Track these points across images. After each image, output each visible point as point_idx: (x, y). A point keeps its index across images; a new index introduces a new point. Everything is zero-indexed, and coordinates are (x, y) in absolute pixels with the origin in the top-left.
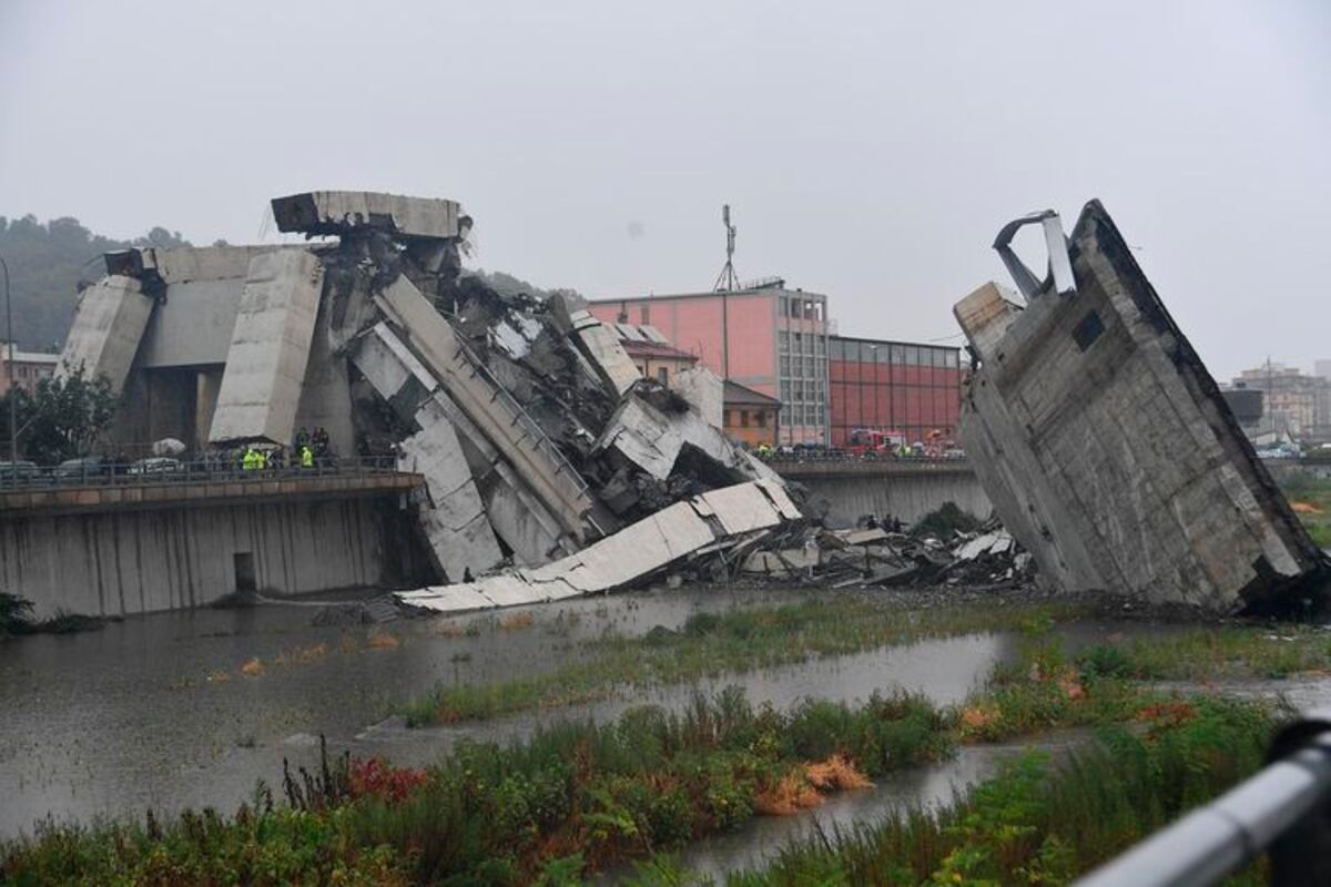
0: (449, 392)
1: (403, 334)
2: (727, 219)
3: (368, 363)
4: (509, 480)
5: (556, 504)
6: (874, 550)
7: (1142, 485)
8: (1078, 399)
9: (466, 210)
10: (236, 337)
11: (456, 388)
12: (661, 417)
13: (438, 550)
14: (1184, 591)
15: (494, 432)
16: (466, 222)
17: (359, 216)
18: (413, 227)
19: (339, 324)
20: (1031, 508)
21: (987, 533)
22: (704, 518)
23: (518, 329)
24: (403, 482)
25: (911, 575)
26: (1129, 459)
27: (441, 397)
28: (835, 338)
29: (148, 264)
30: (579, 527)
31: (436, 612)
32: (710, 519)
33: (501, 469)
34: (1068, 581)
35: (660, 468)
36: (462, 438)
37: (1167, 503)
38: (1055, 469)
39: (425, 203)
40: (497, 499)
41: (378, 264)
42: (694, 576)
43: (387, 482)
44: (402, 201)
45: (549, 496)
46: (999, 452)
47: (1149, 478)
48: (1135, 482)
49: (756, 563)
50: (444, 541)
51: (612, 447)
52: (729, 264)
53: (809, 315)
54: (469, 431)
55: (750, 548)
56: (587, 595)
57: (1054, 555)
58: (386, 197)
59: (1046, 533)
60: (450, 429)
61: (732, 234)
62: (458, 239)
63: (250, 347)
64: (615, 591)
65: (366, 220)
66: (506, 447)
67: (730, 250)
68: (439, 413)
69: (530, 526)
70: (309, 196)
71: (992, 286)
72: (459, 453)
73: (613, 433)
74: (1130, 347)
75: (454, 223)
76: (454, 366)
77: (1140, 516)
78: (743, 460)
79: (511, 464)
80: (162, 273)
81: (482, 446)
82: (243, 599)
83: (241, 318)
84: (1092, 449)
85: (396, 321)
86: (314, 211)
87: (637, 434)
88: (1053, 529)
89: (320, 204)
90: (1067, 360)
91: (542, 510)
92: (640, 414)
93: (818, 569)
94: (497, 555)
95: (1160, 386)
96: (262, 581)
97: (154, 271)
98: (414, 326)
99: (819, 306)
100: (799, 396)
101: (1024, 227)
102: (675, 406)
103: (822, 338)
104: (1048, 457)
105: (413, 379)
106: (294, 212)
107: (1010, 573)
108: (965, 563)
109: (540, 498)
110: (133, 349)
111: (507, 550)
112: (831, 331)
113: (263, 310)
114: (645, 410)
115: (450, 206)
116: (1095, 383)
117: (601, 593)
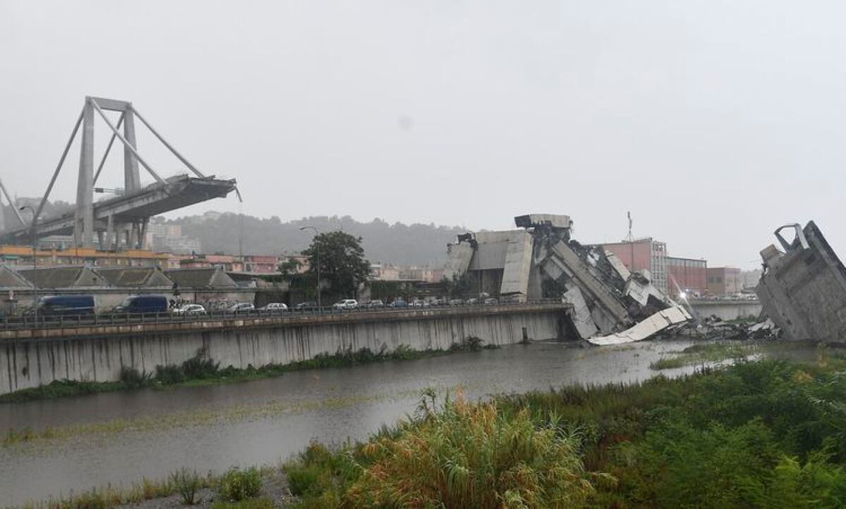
0: (577, 277)
1: (561, 259)
2: (629, 217)
3: (548, 268)
4: (599, 306)
5: (616, 313)
6: (726, 328)
7: (826, 308)
8: (805, 281)
9: (571, 219)
10: (507, 260)
11: (581, 277)
12: (641, 285)
13: (578, 328)
14: (839, 339)
15: (594, 290)
16: (571, 222)
17: (542, 222)
18: (556, 225)
19: (537, 256)
20: (784, 315)
21: (760, 323)
22: (665, 318)
23: (592, 256)
24: (564, 306)
25: (738, 335)
26: (823, 299)
27: (575, 279)
28: (668, 258)
29: (473, 238)
30: (625, 320)
31: (598, 345)
32: (667, 318)
33: (596, 302)
34: (795, 337)
35: (643, 302)
36: (582, 292)
37: (836, 312)
38: (795, 302)
39: (559, 216)
40: (594, 312)
41: (548, 236)
42: (665, 336)
43: (560, 306)
44: (553, 216)
45: (613, 311)
46: (773, 297)
47: (829, 305)
48: (824, 306)
49: (687, 331)
50: (579, 325)
51: (629, 295)
52: (630, 232)
53: (661, 249)
54: (585, 290)
55: (682, 327)
56: (636, 341)
57: (791, 329)
58: (550, 215)
59: (789, 322)
60: (578, 290)
61: (631, 222)
62: (569, 228)
63: (511, 264)
64: (643, 340)
65: (544, 223)
66: (598, 295)
67: (630, 227)
68: (574, 284)
69: (606, 319)
70: (528, 216)
71: (773, 246)
72: (581, 297)
73: (628, 291)
74: (825, 265)
75: (568, 222)
76: (578, 269)
77: (825, 316)
79: (599, 300)
80: (477, 240)
81: (590, 295)
82: (525, 342)
83: (508, 254)
84: (810, 296)
85: (559, 255)
86: (530, 220)
87: (635, 291)
88: (792, 321)
89: (531, 218)
90: (802, 269)
91: (610, 315)
92: (635, 285)
93: (707, 334)
94: (596, 330)
95: (835, 277)
96: (529, 336)
97: (475, 240)
98: (565, 256)
99: (663, 247)
100: (658, 278)
101: (784, 229)
102: (644, 282)
103: (665, 258)
104: (793, 298)
105: (564, 274)
106: (522, 221)
107: (770, 335)
108: (754, 332)
109: (610, 311)
110: (468, 264)
111: (598, 328)
112: (667, 255)
113: (515, 252)
114: (636, 283)
115: (567, 217)
116: (811, 276)
117: (639, 341)
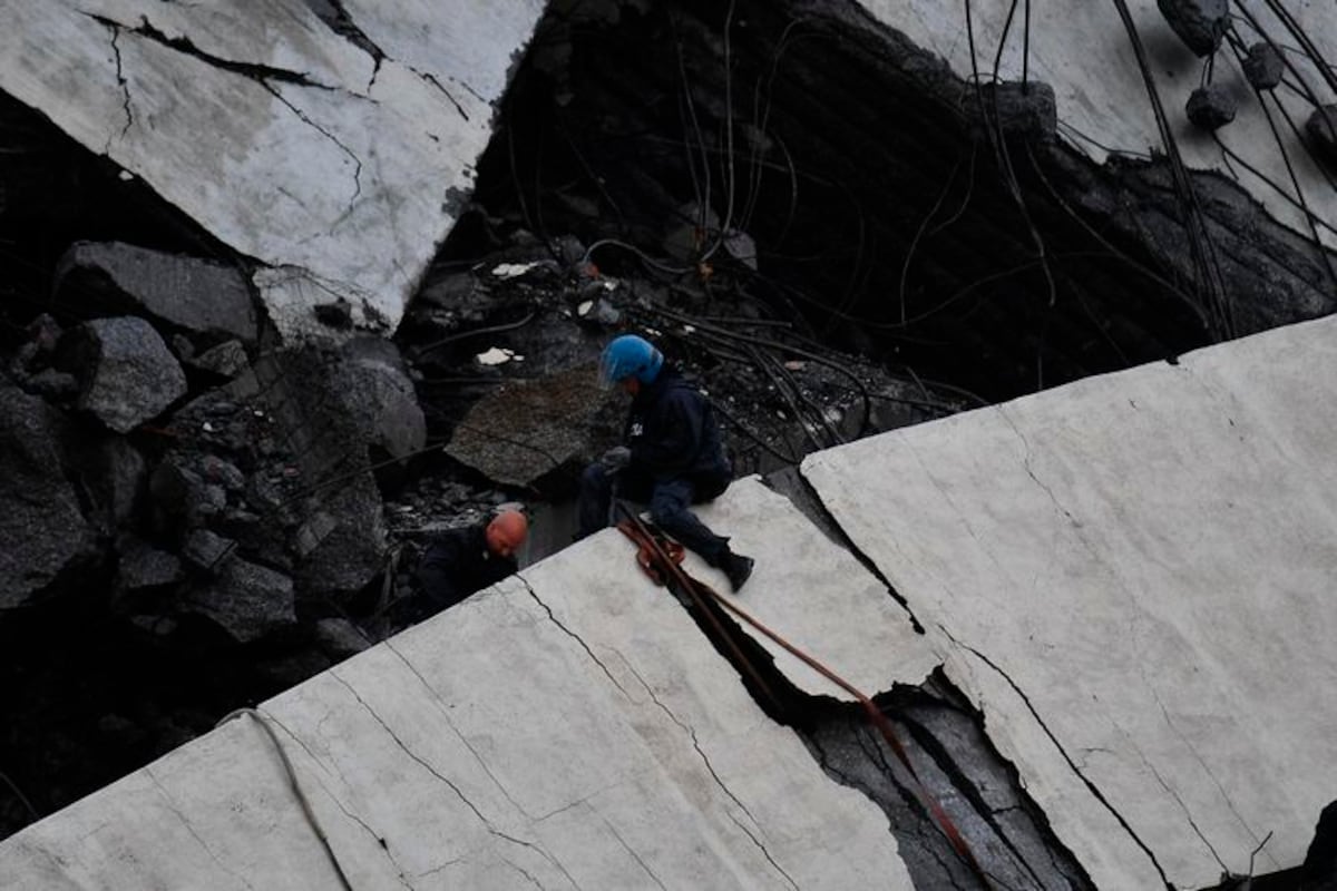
78: (1261, 69)
